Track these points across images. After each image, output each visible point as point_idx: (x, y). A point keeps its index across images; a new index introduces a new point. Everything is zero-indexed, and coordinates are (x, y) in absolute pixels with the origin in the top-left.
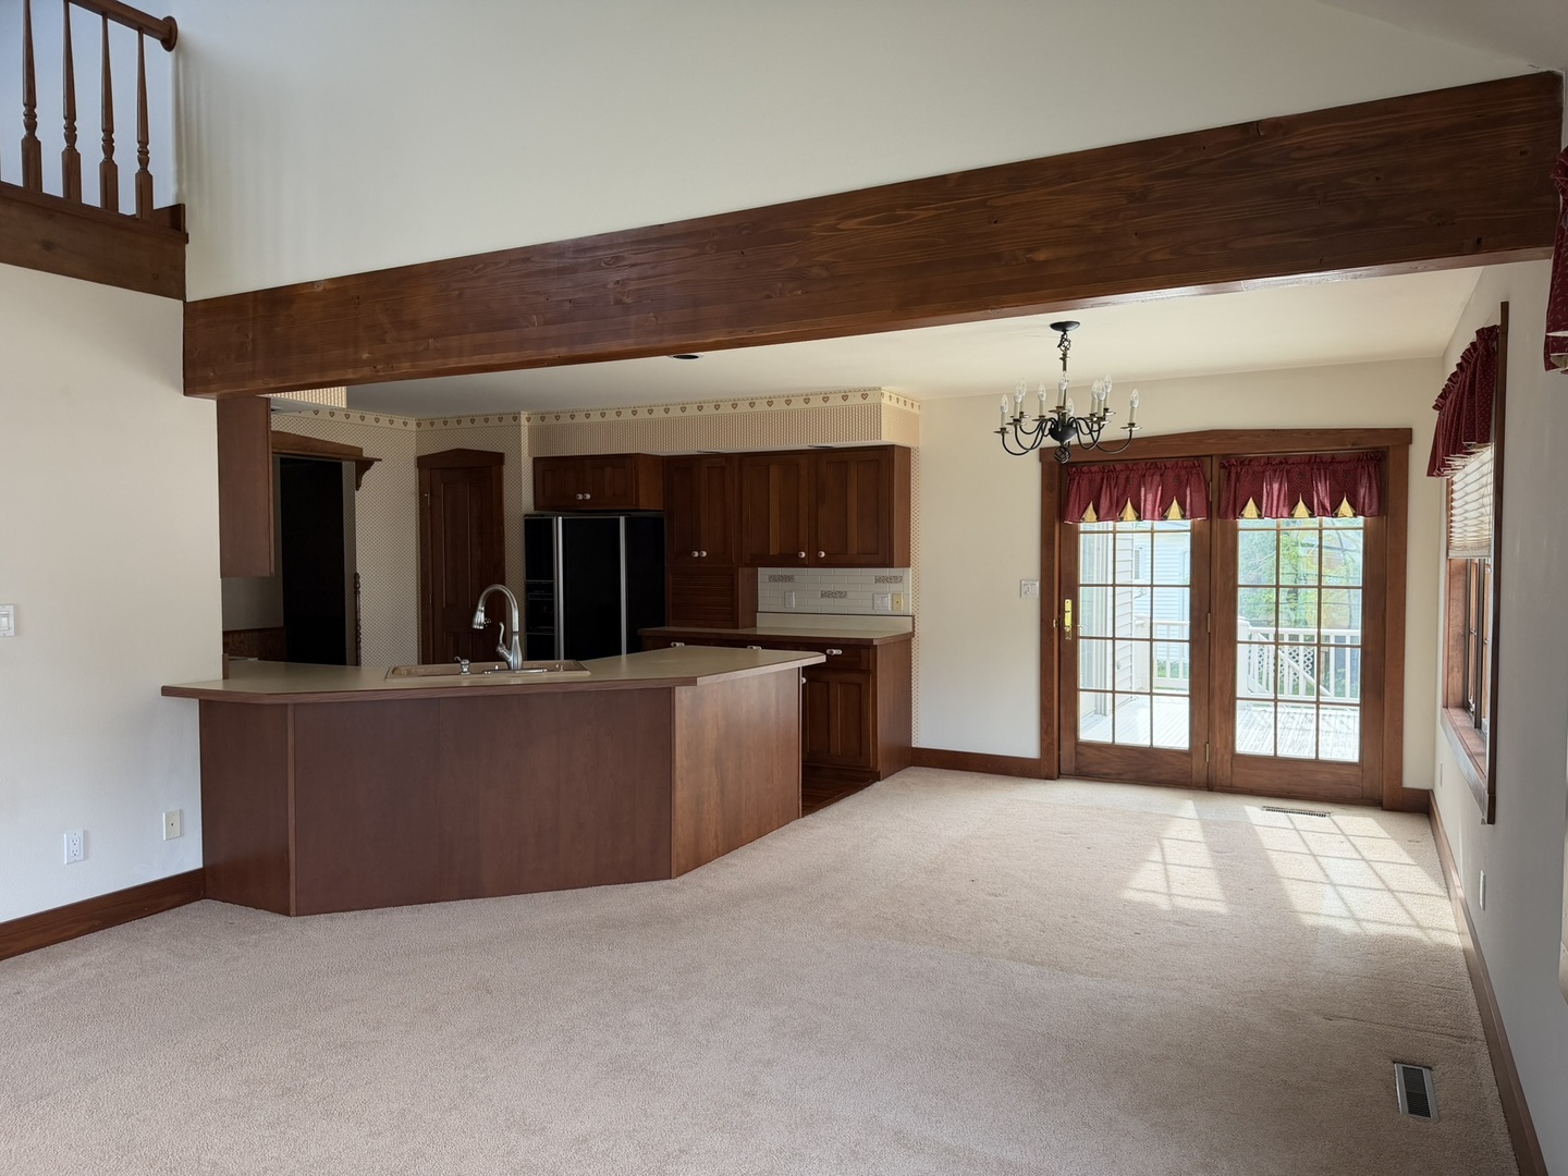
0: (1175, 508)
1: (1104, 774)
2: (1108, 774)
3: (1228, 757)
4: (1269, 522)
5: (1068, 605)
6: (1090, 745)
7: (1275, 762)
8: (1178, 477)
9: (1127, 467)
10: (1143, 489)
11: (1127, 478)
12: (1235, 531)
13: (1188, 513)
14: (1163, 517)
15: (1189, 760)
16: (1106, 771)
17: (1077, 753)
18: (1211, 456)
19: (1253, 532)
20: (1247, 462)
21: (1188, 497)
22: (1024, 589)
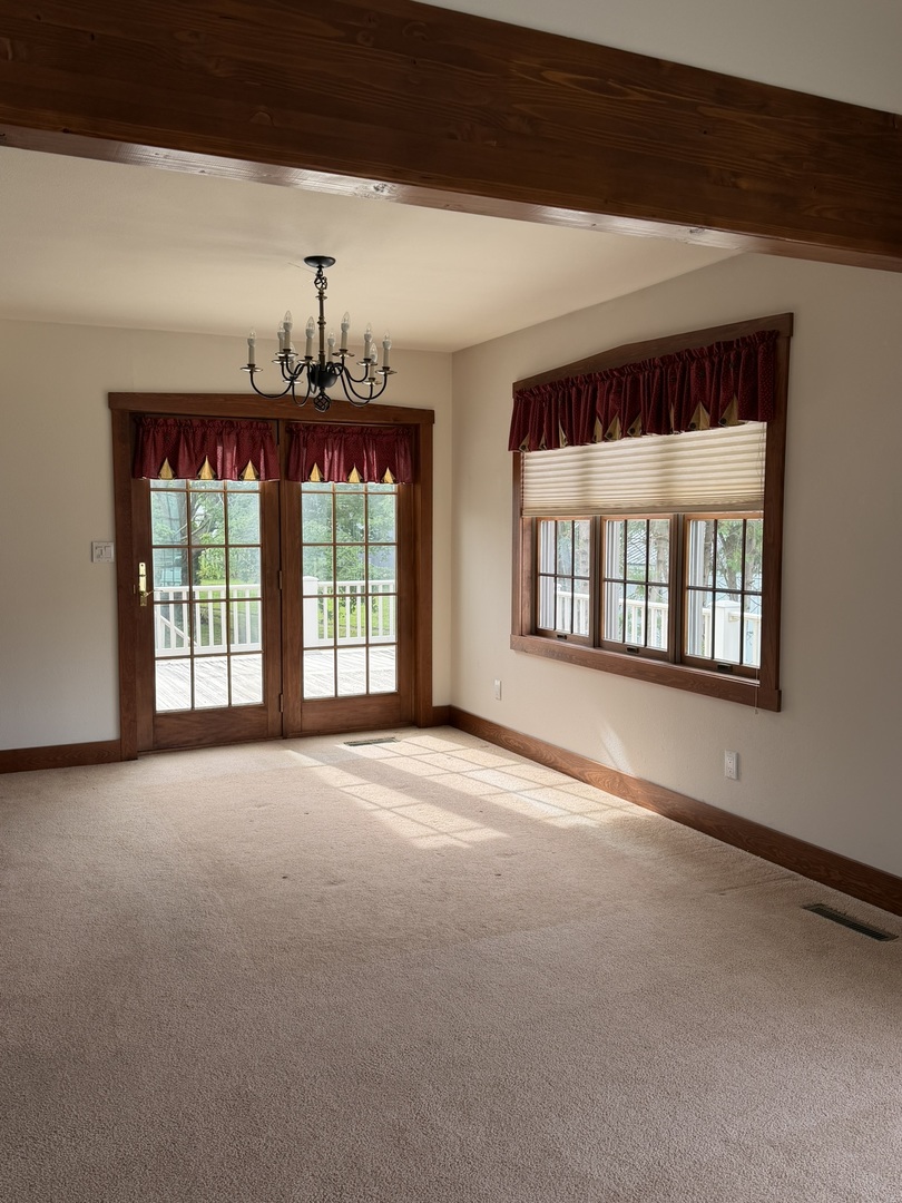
0: (250, 470)
1: (183, 743)
2: (188, 742)
3: (298, 704)
4: (329, 486)
5: (143, 569)
6: (168, 715)
7: (336, 702)
8: (253, 438)
9: (203, 422)
10: (220, 449)
11: (204, 436)
12: (300, 492)
13: (262, 474)
14: (240, 477)
15: (264, 712)
16: (187, 738)
17: (155, 726)
18: (278, 420)
19: (315, 495)
20: (311, 428)
21: (262, 459)
22: (96, 552)
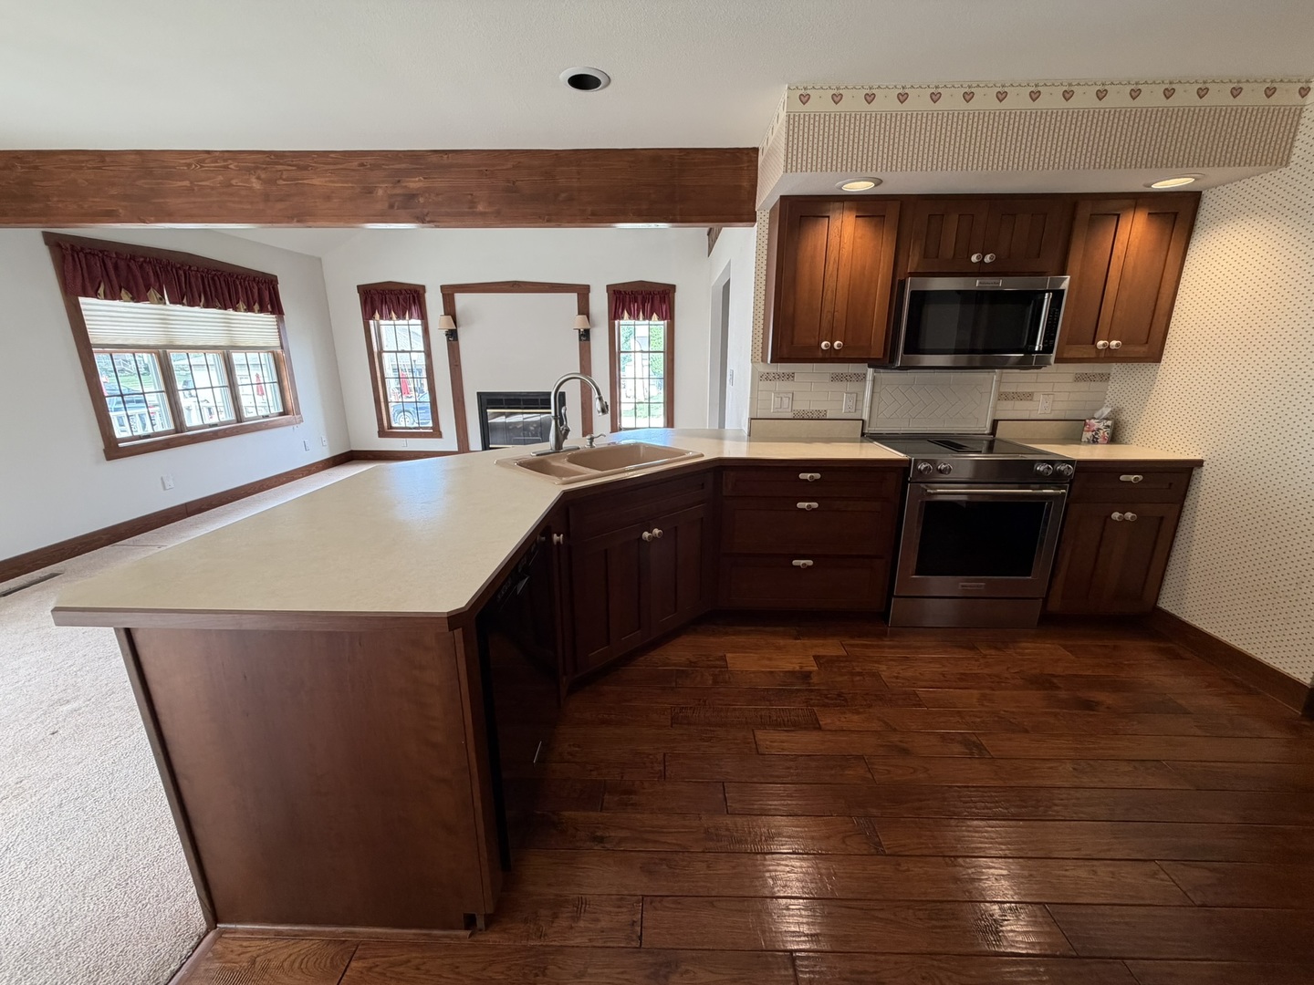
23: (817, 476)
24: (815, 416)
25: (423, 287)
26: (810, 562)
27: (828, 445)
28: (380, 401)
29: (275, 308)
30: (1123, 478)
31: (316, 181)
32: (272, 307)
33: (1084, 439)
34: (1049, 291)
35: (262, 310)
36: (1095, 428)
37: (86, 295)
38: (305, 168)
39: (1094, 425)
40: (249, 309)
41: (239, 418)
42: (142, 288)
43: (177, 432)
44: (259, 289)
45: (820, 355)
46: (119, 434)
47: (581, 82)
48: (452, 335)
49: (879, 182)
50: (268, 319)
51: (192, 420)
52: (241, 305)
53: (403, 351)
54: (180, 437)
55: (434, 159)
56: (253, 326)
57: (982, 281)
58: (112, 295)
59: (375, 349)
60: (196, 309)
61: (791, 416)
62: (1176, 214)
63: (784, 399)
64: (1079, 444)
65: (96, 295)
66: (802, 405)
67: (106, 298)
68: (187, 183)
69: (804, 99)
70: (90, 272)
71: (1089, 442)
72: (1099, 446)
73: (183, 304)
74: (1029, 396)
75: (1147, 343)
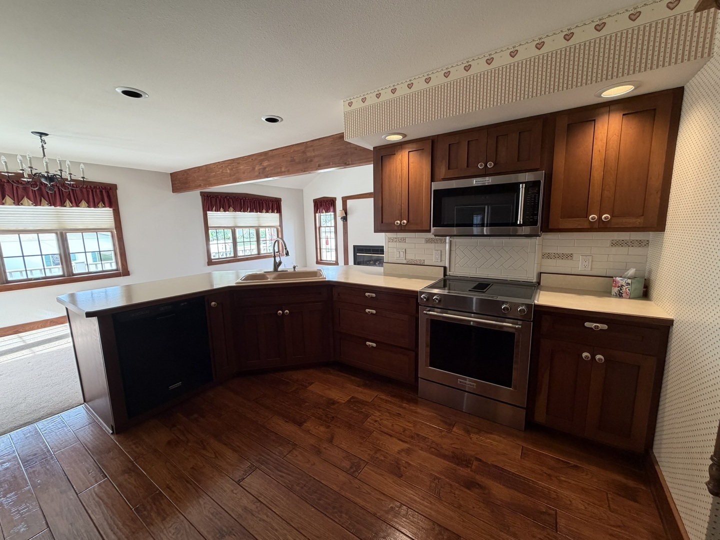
23: (374, 295)
24: (418, 263)
25: (336, 198)
26: (374, 345)
27: (410, 280)
28: (318, 249)
29: (279, 211)
30: (587, 324)
31: (241, 167)
32: (277, 211)
33: (613, 293)
34: (522, 183)
35: (273, 212)
36: (620, 284)
37: (209, 210)
38: (238, 163)
39: (619, 282)
40: (267, 212)
41: (259, 253)
42: (227, 207)
43: (234, 257)
44: (272, 204)
45: (396, 228)
46: (212, 258)
47: (272, 120)
48: (345, 219)
49: (404, 136)
50: (276, 215)
51: (240, 254)
52: (264, 211)
53: (328, 227)
54: (236, 259)
55: (270, 153)
56: (269, 218)
57: (477, 180)
58: (217, 210)
59: (318, 226)
60: (246, 213)
61: (405, 262)
62: (655, 110)
63: (401, 252)
64: (610, 297)
65: (212, 210)
66: (411, 256)
67: (215, 211)
68: (214, 173)
69: (350, 104)
70: (211, 203)
71: (616, 296)
72: (623, 300)
73: (241, 212)
74: (570, 256)
75: (643, 216)
